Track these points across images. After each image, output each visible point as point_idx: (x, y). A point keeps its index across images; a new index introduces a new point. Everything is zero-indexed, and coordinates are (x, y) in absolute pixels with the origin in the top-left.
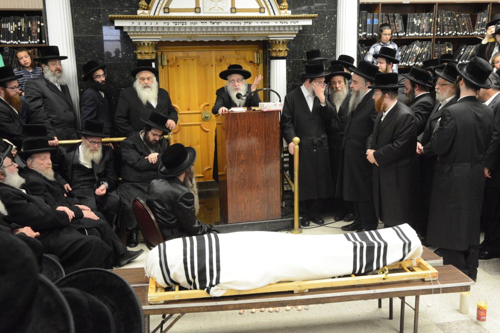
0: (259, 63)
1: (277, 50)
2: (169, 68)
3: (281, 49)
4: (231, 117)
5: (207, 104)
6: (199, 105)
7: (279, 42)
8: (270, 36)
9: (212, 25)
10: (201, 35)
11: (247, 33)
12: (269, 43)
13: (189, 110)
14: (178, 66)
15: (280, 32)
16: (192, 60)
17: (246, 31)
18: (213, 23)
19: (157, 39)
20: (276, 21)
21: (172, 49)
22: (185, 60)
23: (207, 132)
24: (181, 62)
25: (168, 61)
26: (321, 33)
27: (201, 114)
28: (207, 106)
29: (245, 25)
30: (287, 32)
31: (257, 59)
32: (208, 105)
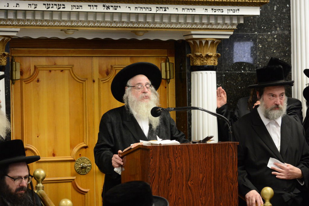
0: (168, 78)
1: (204, 55)
2: (24, 83)
3: (210, 54)
4: (160, 151)
5: (85, 145)
6: (72, 147)
7: (207, 42)
8: (193, 32)
9: (105, 11)
10: (85, 27)
11: (157, 26)
12: (189, 44)
13: (54, 155)
14: (38, 81)
15: (209, 27)
16: (62, 71)
17: (156, 23)
18: (108, 8)
19: (13, 32)
20: (206, 7)
21: (29, 52)
22: (50, 71)
23: (83, 193)
24: (43, 75)
25: (22, 73)
26: (268, 31)
27: (74, 163)
28: (84, 150)
29: (158, 12)
30: (219, 27)
31: (166, 71)
32: (86, 147)
